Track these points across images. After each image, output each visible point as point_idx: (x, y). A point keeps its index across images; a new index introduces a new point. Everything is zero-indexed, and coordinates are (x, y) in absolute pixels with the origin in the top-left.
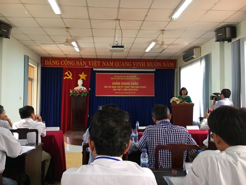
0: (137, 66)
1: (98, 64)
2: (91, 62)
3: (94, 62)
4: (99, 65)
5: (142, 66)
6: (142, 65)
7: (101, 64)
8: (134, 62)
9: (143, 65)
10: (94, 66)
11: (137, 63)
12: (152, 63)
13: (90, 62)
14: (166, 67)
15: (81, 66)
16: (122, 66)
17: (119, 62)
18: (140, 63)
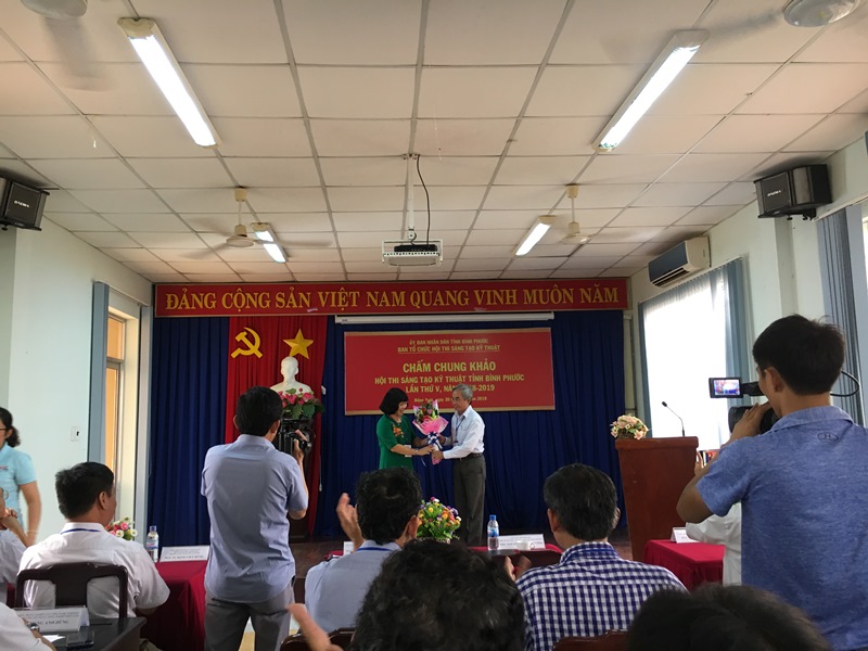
0: (489, 303)
1: (349, 300)
2: (327, 293)
3: (337, 296)
4: (354, 305)
5: (508, 302)
6: (505, 301)
7: (362, 300)
8: (476, 292)
9: (511, 300)
10: (338, 310)
11: (489, 292)
12: (541, 291)
13: (324, 295)
14: (592, 305)
15: (292, 310)
16: (435, 304)
17: (424, 293)
18: (500, 293)
